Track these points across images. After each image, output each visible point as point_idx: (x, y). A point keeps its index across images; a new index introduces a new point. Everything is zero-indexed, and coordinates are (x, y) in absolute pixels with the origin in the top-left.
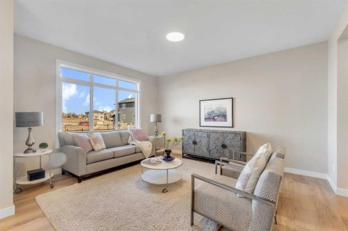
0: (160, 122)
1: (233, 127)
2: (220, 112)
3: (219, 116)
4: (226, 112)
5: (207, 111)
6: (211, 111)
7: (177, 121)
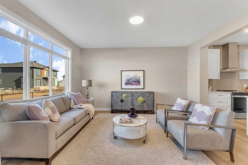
0: (91, 86)
1: (144, 89)
2: (136, 79)
3: (135, 82)
4: (140, 79)
5: (126, 78)
6: (129, 78)
7: (102, 85)
